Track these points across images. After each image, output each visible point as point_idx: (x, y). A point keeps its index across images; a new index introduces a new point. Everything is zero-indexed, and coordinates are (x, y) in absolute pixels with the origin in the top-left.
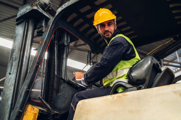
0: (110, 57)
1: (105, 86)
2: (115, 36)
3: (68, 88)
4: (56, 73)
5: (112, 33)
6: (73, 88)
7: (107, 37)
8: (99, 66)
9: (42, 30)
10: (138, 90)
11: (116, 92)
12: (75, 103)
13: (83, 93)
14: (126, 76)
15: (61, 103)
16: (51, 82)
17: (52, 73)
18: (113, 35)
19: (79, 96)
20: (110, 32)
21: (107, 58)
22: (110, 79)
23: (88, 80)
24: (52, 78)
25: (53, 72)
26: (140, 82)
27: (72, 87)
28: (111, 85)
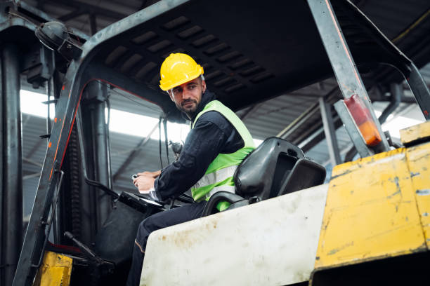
0: (197, 151)
1: (197, 200)
2: (202, 110)
3: (124, 210)
4: (85, 174)
5: (197, 101)
6: (135, 208)
7: (189, 109)
8: (178, 167)
9: (40, 74)
10: (250, 203)
11: (215, 210)
12: (143, 239)
13: (156, 218)
14: (232, 181)
15: (113, 243)
16: (75, 198)
17: (75, 175)
18: (199, 105)
19: (149, 224)
20: (192, 100)
21: (192, 153)
22: (204, 188)
23: (162, 192)
24: (76, 186)
25: (75, 172)
26: (254, 190)
27: (132, 206)
28: (208, 199)
